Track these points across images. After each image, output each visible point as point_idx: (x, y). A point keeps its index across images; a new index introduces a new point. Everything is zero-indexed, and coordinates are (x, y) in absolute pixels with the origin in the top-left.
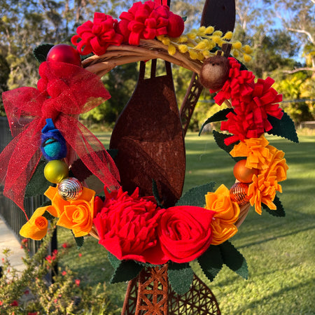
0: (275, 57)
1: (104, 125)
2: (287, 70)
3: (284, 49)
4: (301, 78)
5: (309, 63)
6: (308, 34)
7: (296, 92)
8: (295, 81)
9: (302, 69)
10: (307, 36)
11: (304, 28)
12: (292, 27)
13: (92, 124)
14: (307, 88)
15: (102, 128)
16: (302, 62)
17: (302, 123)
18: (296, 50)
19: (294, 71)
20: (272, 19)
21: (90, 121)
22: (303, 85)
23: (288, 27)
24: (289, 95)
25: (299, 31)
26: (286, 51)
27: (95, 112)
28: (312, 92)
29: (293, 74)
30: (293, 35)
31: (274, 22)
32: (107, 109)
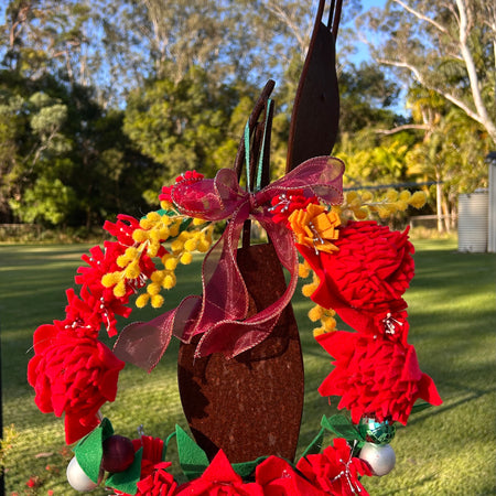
0: (361, 107)
1: (64, 233)
2: (382, 130)
3: (374, 94)
4: (406, 142)
5: (418, 117)
6: (413, 69)
7: (400, 166)
8: (397, 148)
9: (406, 127)
10: (410, 72)
11: (405, 59)
12: (386, 59)
13: (42, 231)
14: (418, 159)
15: (62, 236)
16: (406, 115)
17: (413, 218)
18: (393, 95)
19: (394, 131)
20: (352, 43)
21: (38, 227)
22: (409, 154)
23: (380, 59)
24: (388, 172)
25: (397, 64)
26: (379, 97)
27: (47, 210)
28: (425, 166)
29: (392, 135)
30: (388, 70)
31: (356, 49)
32: (70, 203)
